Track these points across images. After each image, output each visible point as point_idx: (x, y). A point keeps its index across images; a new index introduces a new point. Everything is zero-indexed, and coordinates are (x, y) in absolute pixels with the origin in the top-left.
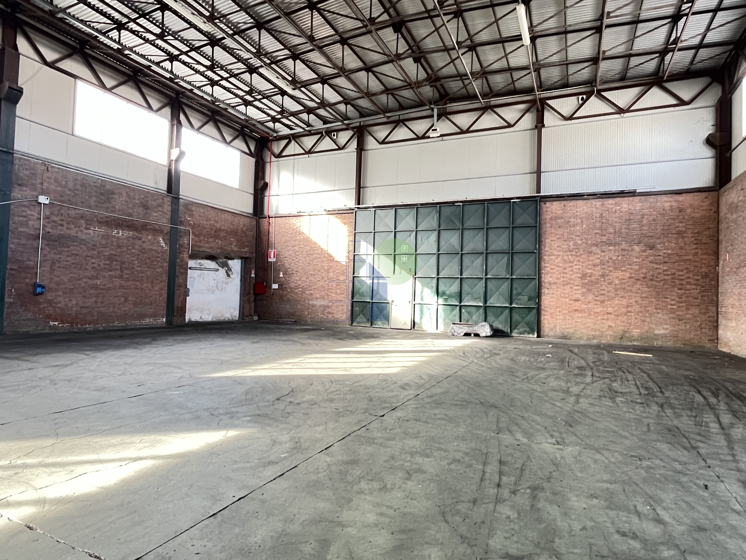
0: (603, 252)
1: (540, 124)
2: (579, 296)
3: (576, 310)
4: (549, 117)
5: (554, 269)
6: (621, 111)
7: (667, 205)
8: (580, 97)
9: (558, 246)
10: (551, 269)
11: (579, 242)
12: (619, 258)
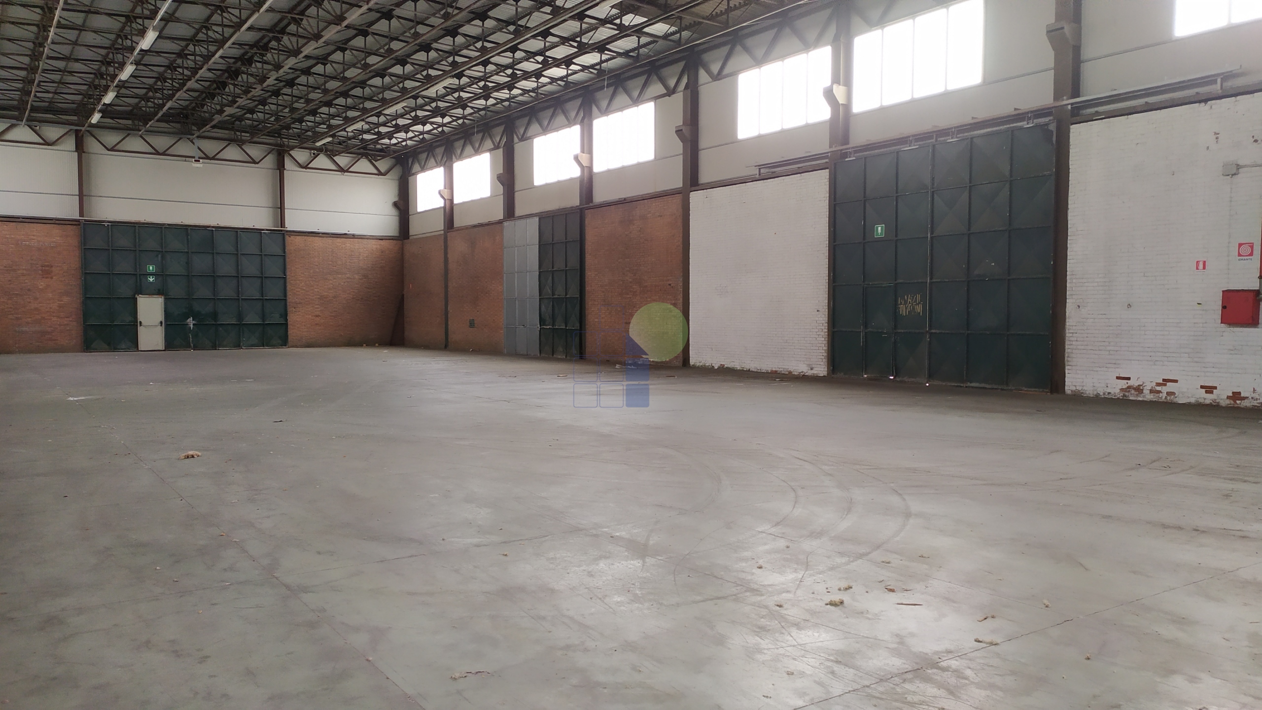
0: (334, 279)
1: (280, 167)
2: (318, 313)
3: (317, 324)
4: (288, 163)
5: (299, 292)
6: (342, 170)
7: (375, 247)
8: (312, 151)
9: (302, 273)
10: (297, 291)
11: (317, 270)
12: (346, 284)
